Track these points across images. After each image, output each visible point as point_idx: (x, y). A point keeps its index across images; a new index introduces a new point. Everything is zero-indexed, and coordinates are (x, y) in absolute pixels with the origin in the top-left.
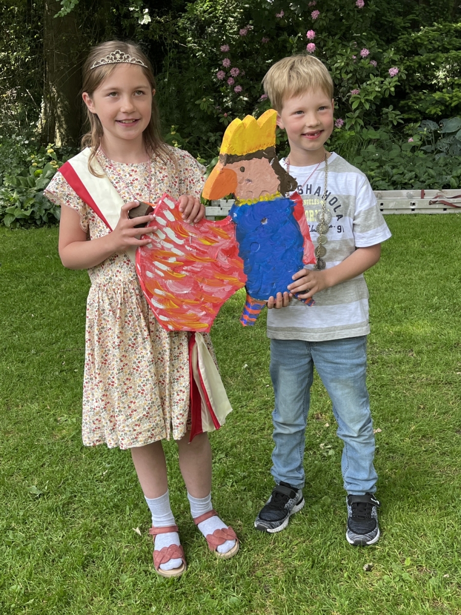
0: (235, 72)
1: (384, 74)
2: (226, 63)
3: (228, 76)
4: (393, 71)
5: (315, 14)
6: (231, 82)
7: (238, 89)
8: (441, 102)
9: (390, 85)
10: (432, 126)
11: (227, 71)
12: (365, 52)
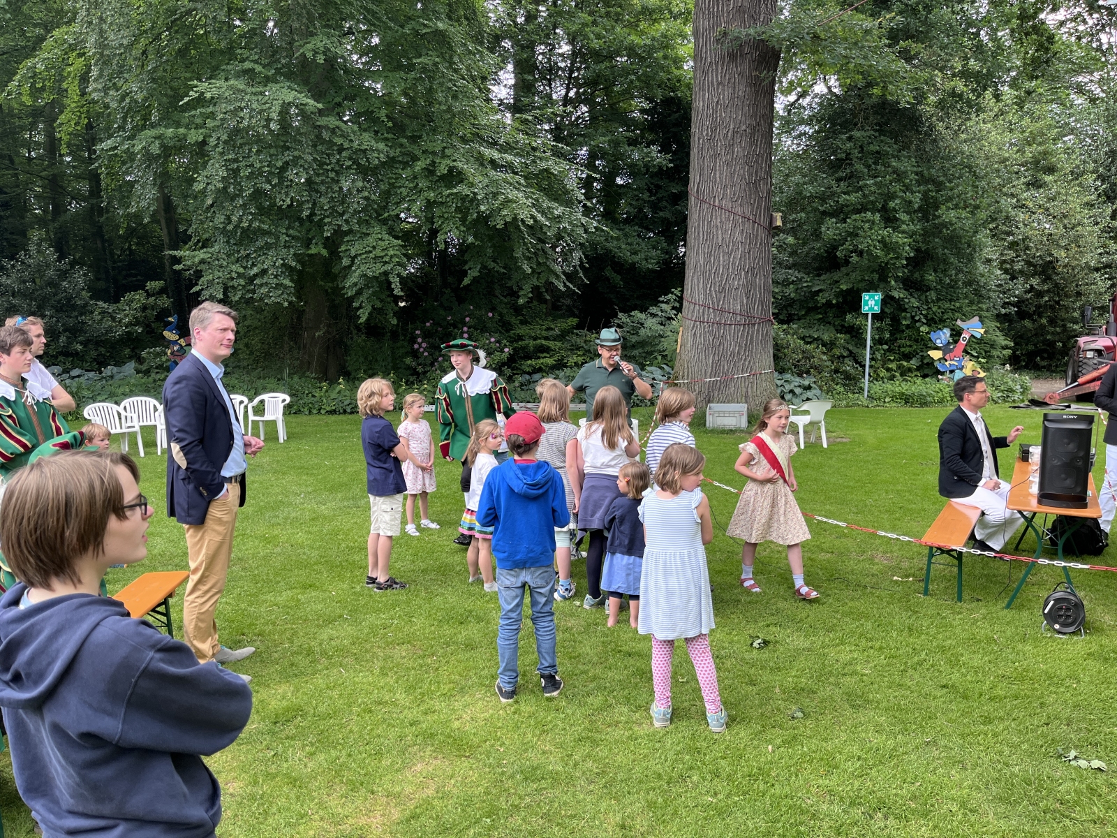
0: (424, 345)
1: (502, 351)
2: (420, 340)
3: (420, 347)
4: (506, 350)
5: (467, 319)
6: (421, 350)
7: (426, 354)
8: (530, 366)
9: (505, 356)
10: (527, 377)
11: (420, 344)
12: (493, 340)
